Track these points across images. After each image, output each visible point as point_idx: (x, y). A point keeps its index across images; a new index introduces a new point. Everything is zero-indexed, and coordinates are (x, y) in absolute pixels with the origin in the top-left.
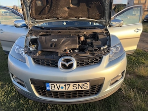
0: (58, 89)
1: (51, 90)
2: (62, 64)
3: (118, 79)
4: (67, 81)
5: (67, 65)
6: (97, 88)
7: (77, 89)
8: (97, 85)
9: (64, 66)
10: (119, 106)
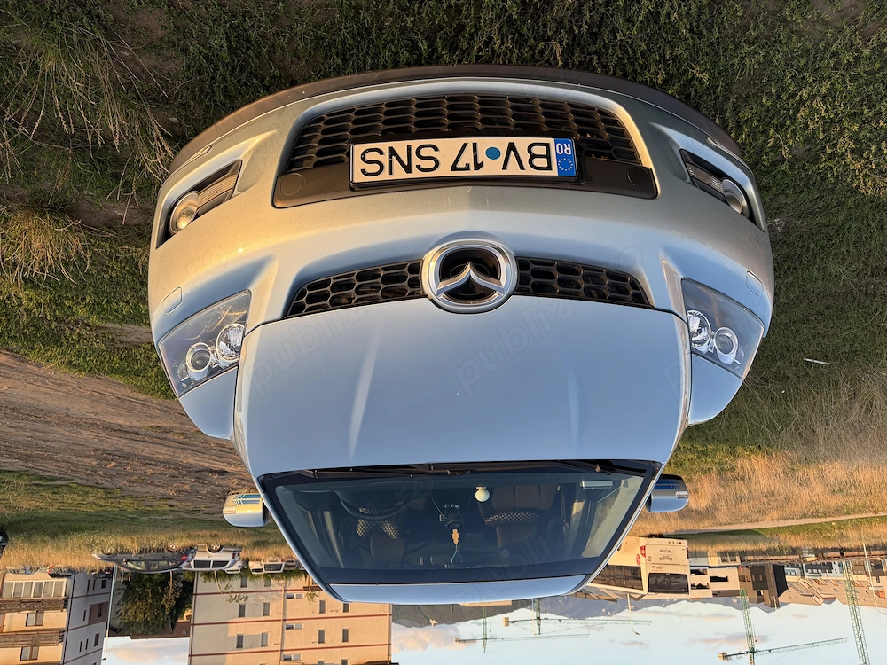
0: (512, 147)
1: (551, 141)
2: (494, 272)
3: (194, 202)
4: (469, 189)
5: (469, 271)
6: (312, 154)
7: (415, 144)
8: (309, 165)
9: (487, 266)
10: (185, 50)
